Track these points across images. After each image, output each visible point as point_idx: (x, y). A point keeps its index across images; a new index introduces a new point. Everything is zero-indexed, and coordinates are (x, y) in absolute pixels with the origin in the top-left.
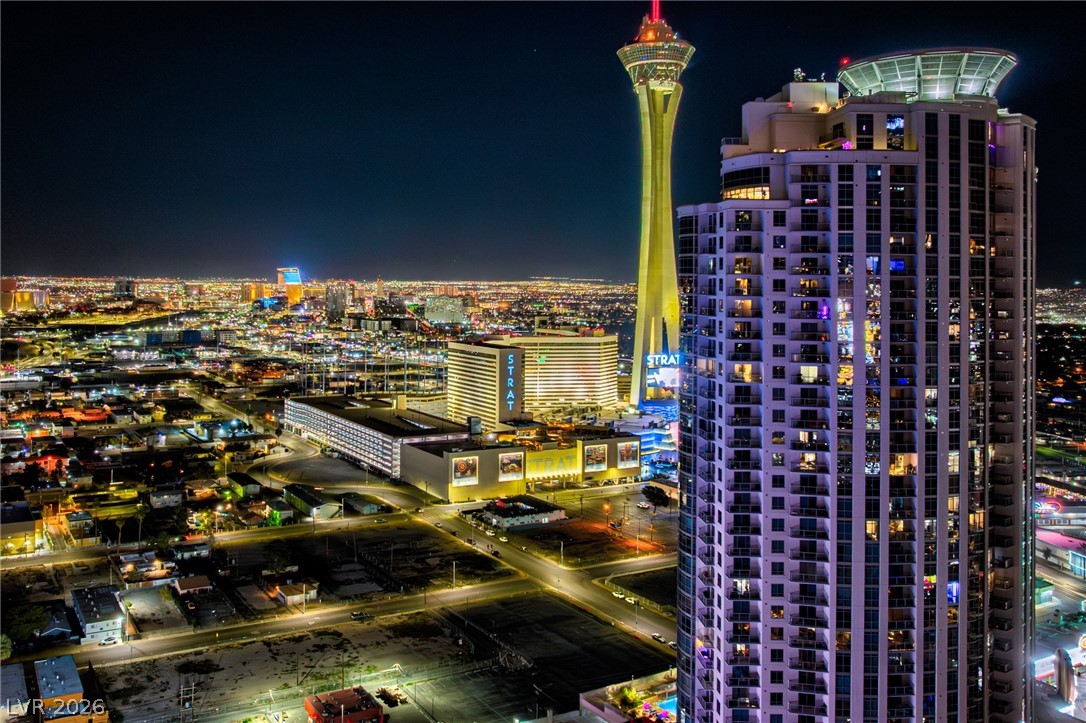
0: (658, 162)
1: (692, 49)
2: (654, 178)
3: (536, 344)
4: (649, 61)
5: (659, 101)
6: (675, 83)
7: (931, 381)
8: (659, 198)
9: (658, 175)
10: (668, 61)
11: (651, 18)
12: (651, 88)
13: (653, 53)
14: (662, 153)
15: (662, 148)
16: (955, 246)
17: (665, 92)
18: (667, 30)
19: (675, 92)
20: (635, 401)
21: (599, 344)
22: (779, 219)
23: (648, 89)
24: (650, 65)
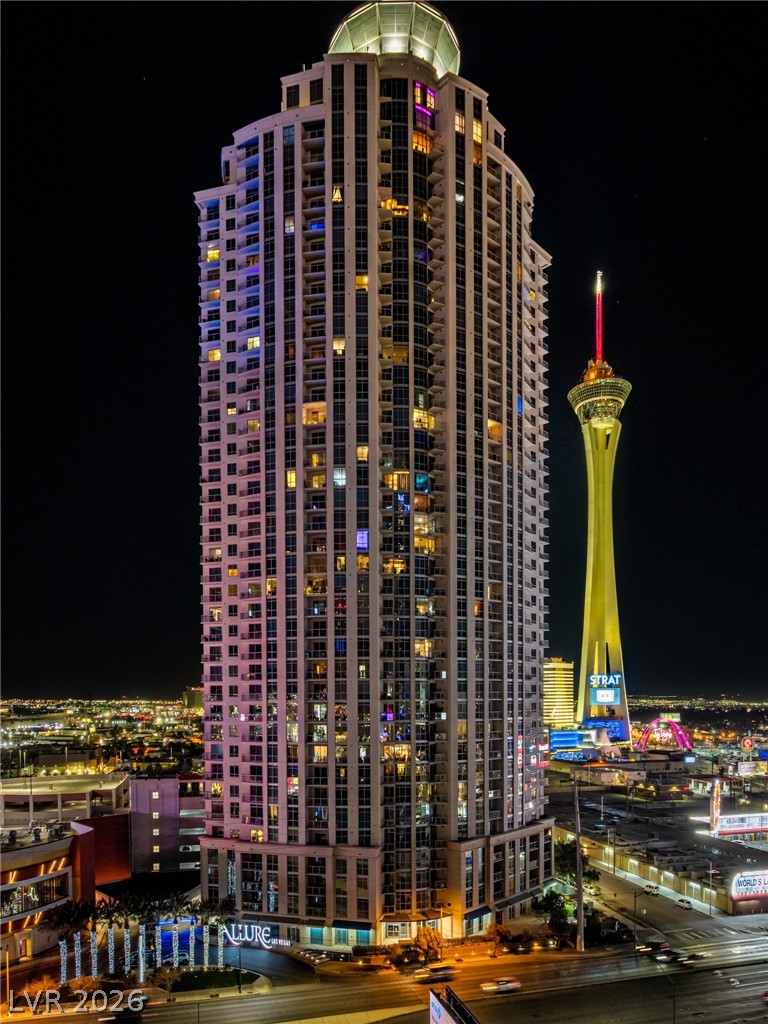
0: (601, 496)
1: (629, 386)
4: (590, 400)
5: (602, 440)
6: (614, 420)
7: (339, 331)
10: (606, 398)
11: (595, 362)
12: (594, 426)
13: (596, 390)
14: (604, 487)
15: (604, 483)
16: (362, 199)
17: (605, 429)
18: (607, 370)
19: (615, 429)
20: (580, 718)
21: (554, 669)
22: (231, 203)
23: (590, 427)
24: (591, 404)
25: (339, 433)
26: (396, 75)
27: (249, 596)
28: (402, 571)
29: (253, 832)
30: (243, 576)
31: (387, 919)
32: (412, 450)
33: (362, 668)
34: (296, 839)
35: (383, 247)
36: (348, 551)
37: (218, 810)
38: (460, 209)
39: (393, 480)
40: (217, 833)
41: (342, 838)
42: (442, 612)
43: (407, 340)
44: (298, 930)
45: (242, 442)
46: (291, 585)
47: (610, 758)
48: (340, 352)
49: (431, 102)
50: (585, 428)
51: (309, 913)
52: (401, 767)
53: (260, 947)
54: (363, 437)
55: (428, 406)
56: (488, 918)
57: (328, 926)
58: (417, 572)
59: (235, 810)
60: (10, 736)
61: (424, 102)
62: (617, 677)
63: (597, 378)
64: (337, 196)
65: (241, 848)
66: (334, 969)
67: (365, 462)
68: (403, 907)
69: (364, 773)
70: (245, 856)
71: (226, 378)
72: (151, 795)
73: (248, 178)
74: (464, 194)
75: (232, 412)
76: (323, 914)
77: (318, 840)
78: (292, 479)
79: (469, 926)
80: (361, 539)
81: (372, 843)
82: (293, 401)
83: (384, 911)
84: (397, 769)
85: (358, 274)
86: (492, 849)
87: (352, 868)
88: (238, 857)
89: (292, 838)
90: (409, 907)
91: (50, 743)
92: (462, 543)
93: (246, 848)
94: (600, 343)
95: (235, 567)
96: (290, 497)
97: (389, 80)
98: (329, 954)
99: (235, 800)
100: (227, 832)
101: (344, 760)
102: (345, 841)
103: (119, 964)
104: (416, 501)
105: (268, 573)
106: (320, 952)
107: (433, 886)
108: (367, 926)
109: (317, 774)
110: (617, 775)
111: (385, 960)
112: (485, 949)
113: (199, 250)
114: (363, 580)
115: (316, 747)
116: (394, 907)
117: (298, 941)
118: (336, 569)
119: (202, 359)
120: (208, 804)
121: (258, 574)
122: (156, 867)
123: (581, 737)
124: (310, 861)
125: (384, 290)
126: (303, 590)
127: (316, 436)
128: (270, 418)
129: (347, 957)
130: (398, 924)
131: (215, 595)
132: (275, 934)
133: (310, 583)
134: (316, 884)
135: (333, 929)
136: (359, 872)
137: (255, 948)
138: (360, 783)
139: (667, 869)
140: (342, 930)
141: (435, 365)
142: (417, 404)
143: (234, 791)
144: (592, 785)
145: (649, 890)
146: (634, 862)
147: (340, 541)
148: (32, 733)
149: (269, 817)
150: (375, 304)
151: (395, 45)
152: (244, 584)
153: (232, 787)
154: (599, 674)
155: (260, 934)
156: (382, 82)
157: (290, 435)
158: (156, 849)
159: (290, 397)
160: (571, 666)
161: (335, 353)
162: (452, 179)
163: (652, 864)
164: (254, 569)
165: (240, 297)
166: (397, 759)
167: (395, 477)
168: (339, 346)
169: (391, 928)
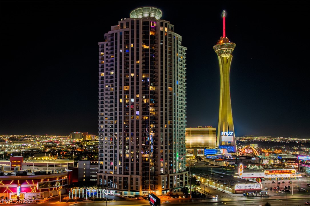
0: (225, 77)
1: (235, 45)
2: (224, 82)
3: (190, 130)
4: (221, 49)
5: (225, 61)
6: (230, 55)
7: (132, 72)
8: (225, 88)
9: (225, 81)
10: (226, 48)
11: (223, 37)
12: (222, 57)
13: (223, 46)
14: (226, 75)
15: (226, 74)
16: (138, 46)
17: (227, 57)
18: (227, 40)
19: (230, 57)
20: (218, 145)
21: (208, 130)
22: (107, 45)
23: (221, 57)
24: (221, 50)
25: (132, 92)
26: (146, 21)
27: (110, 124)
28: (147, 119)
29: (110, 172)
30: (109, 119)
31: (143, 190)
32: (150, 95)
33: (137, 139)
34: (121, 173)
35: (143, 55)
36: (134, 115)
37: (102, 167)
38: (162, 46)
39: (145, 101)
40: (102, 172)
41: (132, 173)
42: (156, 127)
43: (149, 73)
44: (121, 192)
45: (109, 93)
46: (120, 122)
47: (228, 158)
48: (133, 76)
49: (155, 25)
50: (219, 57)
51: (124, 189)
52: (147, 159)
53: (112, 195)
54: (138, 93)
55: (153, 86)
56: (168, 191)
57: (129, 191)
58: (151, 119)
59: (106, 167)
60: (16, 148)
61: (153, 25)
62: (232, 133)
63: (223, 42)
64: (132, 46)
65: (107, 175)
66: (130, 199)
67: (138, 98)
68: (147, 188)
69: (138, 160)
70: (108, 177)
71: (105, 79)
72: (83, 164)
73: (111, 41)
74: (163, 43)
75: (107, 86)
76: (128, 189)
77: (126, 173)
78: (121, 101)
79: (163, 193)
80: (137, 113)
81: (139, 174)
82: (122, 85)
83: (142, 189)
84: (146, 160)
85: (137, 61)
86: (169, 177)
87: (134, 179)
88: (107, 177)
89: (120, 173)
90: (148, 188)
91: (31, 150)
92: (162, 114)
93: (109, 175)
94: (225, 32)
95: (107, 117)
96: (121, 104)
97: (145, 22)
98: (129, 197)
99: (106, 165)
100: (104, 172)
101: (133, 157)
102: (133, 174)
103: (81, 196)
104: (151, 104)
105: (115, 119)
106: (127, 196)
107: (154, 184)
108: (138, 191)
109: (126, 160)
110: (225, 163)
111: (142, 198)
112: (167, 197)
113: (99, 53)
114: (138, 121)
115: (126, 155)
116: (145, 188)
117: (121, 194)
118: (131, 119)
119: (99, 75)
120: (99, 166)
121: (113, 119)
122: (84, 180)
123: (217, 151)
124: (124, 178)
125: (143, 63)
126: (124, 123)
127: (127, 93)
128: (116, 89)
129: (133, 197)
130: (146, 192)
131: (102, 123)
132: (116, 192)
133: (125, 121)
134: (125, 183)
135: (130, 192)
136: (136, 180)
137: (111, 195)
138: (137, 162)
139: (222, 184)
140: (132, 192)
141: (155, 77)
142: (151, 85)
143: (106, 163)
144: (215, 165)
145: (215, 189)
146: (214, 183)
147: (132, 113)
148: (23, 147)
149: (115, 169)
150: (141, 66)
151: (146, 15)
152: (109, 121)
153: (105, 163)
154: (225, 132)
155: (113, 192)
156: (143, 22)
157: (121, 92)
158: (84, 176)
159: (121, 84)
160: (215, 129)
161: (131, 76)
162: (160, 40)
163: (218, 183)
164: (112, 118)
165: (109, 64)
166: (145, 157)
167: (146, 100)
168: (132, 75)
169: (144, 192)
